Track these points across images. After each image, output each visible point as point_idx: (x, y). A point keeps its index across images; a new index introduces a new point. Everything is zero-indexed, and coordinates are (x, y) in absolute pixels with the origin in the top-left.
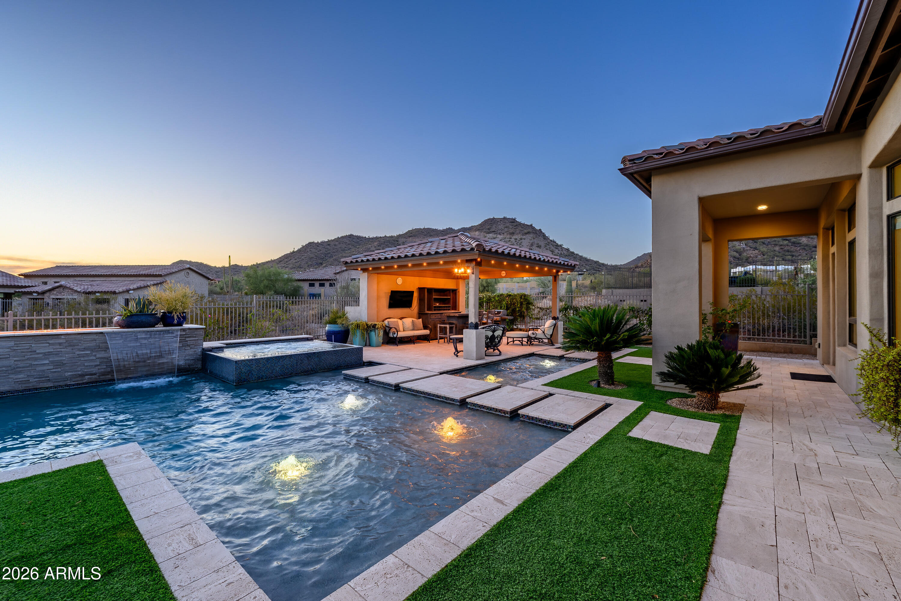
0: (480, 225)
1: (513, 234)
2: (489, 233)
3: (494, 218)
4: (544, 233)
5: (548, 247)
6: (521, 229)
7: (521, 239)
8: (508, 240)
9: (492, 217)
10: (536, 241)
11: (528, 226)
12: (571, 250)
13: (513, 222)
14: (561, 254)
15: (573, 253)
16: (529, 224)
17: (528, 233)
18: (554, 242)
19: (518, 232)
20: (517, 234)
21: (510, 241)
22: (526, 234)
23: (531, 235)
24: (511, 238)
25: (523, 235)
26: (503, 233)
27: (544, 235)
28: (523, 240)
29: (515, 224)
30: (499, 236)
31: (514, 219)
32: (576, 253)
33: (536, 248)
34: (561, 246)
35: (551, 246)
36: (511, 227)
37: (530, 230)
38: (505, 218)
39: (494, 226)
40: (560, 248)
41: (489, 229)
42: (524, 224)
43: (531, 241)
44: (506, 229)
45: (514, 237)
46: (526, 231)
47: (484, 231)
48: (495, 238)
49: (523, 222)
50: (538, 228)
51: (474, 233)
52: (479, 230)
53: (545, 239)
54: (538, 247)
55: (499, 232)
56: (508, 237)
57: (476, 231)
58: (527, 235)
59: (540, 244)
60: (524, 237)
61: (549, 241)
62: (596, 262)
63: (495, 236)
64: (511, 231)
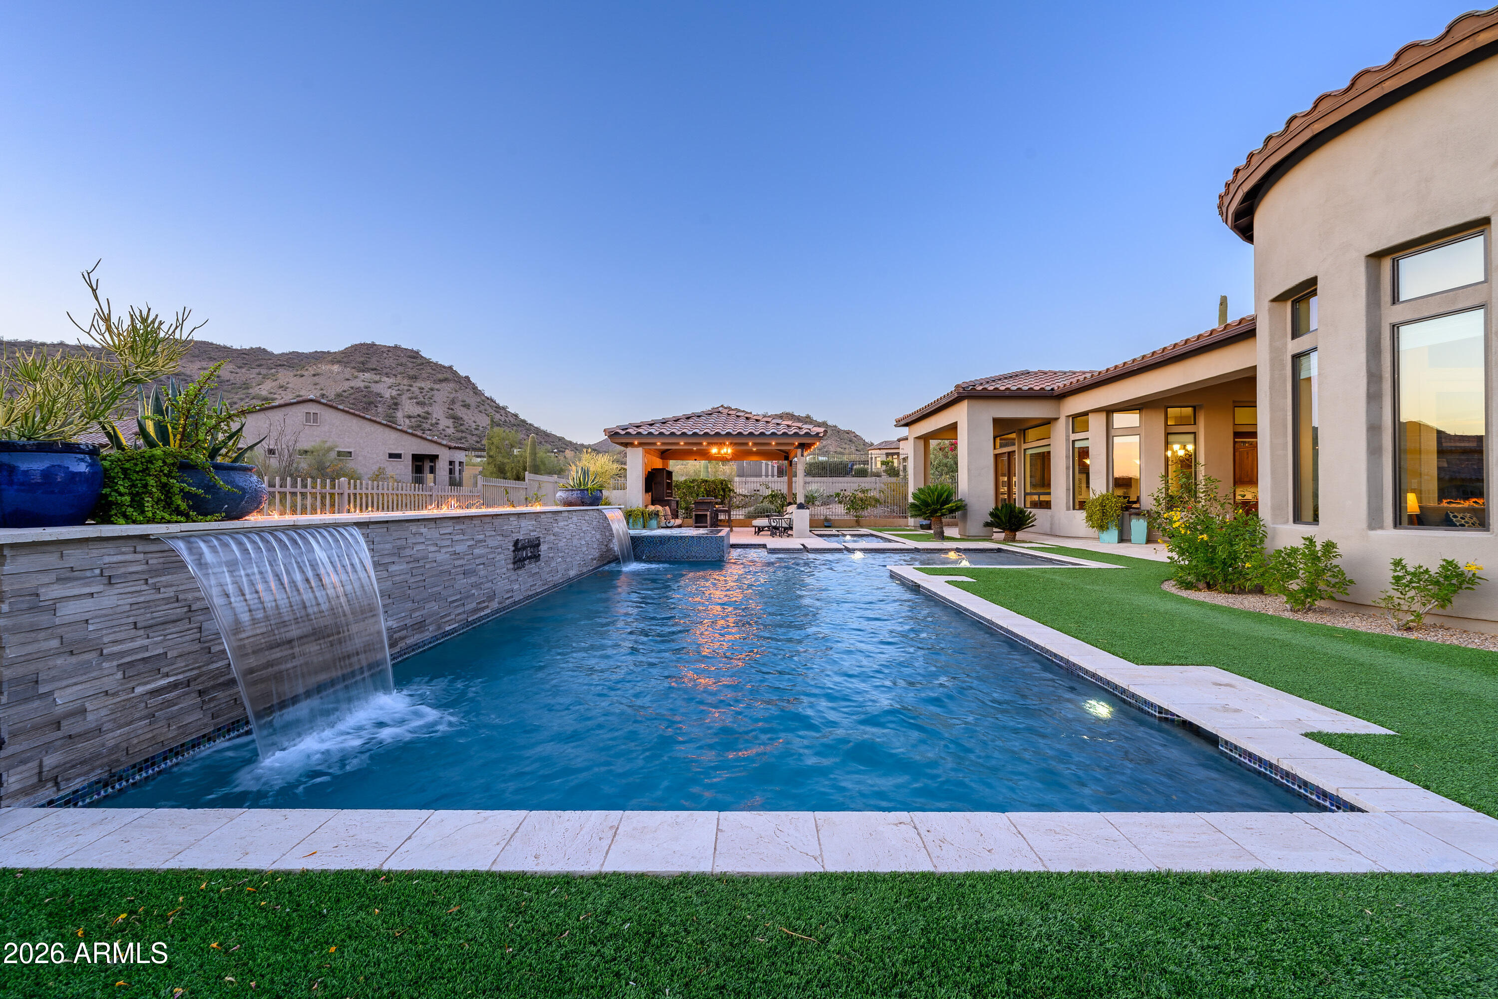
0: (342, 352)
1: (414, 378)
2: (363, 371)
3: (373, 345)
4: (473, 384)
5: (482, 408)
6: (430, 371)
7: (432, 389)
8: (406, 388)
9: (369, 342)
10: (461, 396)
11: (444, 367)
12: (522, 417)
13: (414, 358)
14: (505, 421)
15: (524, 421)
16: (447, 365)
17: (446, 380)
18: (492, 400)
19: (425, 375)
20: (424, 380)
21: (409, 390)
22: (441, 381)
23: (452, 385)
24: (411, 386)
25: (435, 382)
26: (395, 376)
27: (474, 388)
28: (436, 392)
29: (419, 361)
30: (385, 379)
31: (417, 353)
32: (529, 422)
33: (462, 408)
34: (504, 408)
35: (487, 407)
36: (410, 365)
37: (449, 376)
38: (396, 348)
39: (374, 359)
40: (502, 412)
41: (363, 363)
42: (436, 364)
43: (452, 396)
44: (400, 369)
45: (419, 385)
46: (440, 376)
47: (353, 365)
48: (377, 382)
49: (434, 360)
50: (463, 374)
51: (329, 367)
52: (339, 362)
53: (475, 393)
54: (464, 406)
55: (385, 371)
56: (406, 382)
57: (333, 362)
58: (444, 384)
59: (468, 401)
60: (437, 386)
61: (483, 398)
62: (561, 439)
63: (377, 378)
64: (412, 373)
